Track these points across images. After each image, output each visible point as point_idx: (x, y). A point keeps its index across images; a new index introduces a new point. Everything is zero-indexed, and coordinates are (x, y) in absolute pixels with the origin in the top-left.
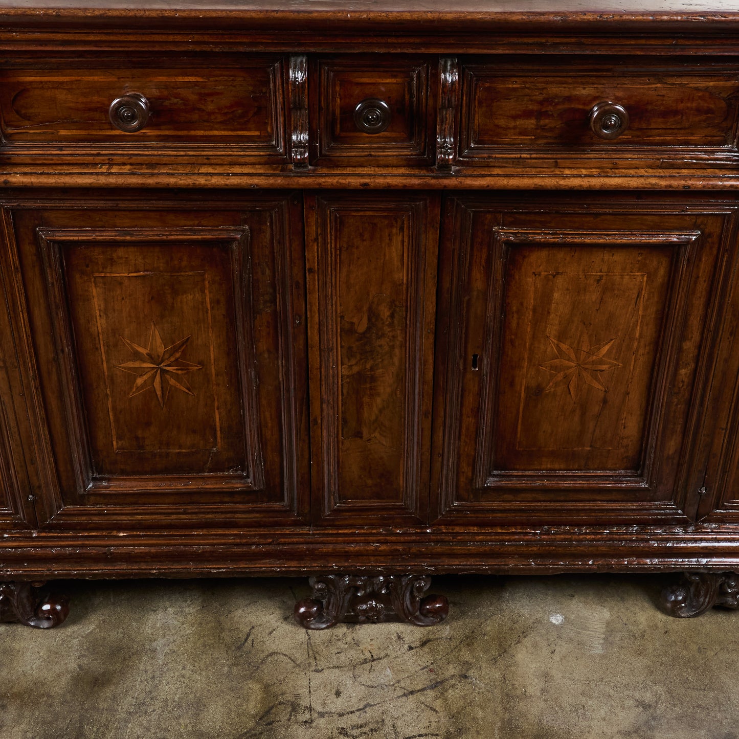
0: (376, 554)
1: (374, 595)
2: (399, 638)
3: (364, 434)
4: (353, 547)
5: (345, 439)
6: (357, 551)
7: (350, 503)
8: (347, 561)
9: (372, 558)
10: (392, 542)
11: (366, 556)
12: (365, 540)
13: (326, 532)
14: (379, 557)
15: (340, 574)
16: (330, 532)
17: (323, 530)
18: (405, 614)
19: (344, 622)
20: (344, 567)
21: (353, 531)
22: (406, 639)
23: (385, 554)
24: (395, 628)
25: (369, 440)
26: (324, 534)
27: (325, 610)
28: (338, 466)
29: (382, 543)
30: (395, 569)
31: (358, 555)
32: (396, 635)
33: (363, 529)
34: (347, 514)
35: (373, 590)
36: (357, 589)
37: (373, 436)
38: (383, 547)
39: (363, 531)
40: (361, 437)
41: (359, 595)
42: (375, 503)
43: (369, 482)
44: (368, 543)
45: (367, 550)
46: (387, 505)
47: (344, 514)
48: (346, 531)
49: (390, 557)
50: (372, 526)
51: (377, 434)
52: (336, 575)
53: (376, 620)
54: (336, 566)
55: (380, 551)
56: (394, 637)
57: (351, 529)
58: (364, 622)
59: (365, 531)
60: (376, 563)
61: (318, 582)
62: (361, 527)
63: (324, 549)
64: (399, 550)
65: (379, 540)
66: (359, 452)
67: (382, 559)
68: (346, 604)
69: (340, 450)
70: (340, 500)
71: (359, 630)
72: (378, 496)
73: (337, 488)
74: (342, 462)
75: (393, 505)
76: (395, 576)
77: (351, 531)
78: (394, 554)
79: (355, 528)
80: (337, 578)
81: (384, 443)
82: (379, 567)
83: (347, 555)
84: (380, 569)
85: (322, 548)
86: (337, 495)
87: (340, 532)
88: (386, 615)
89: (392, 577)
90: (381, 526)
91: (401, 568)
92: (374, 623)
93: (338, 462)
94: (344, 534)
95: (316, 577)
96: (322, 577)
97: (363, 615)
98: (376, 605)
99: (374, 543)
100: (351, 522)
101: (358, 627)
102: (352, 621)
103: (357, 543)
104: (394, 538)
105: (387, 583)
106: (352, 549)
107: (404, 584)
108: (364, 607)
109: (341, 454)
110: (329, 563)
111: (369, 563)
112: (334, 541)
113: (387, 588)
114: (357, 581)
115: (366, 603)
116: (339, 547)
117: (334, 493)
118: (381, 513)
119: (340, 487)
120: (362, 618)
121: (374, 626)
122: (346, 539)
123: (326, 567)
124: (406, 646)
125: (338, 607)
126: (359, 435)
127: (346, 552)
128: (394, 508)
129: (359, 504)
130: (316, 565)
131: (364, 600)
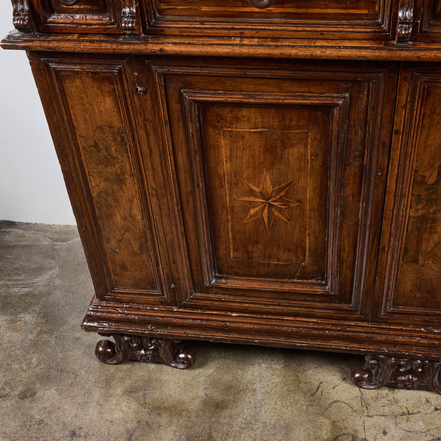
0: (417, 345)
1: (411, 372)
2: (428, 401)
3: (420, 261)
4: (400, 339)
5: (404, 263)
6: (403, 342)
7: (401, 309)
8: (395, 347)
9: (414, 347)
10: (430, 338)
11: (410, 345)
12: (410, 334)
13: (381, 327)
14: (419, 347)
15: (389, 356)
16: (384, 327)
17: (379, 325)
18: (433, 387)
19: (387, 387)
20: (393, 351)
21: (402, 328)
22: (433, 403)
23: (424, 346)
24: (424, 394)
25: (423, 266)
26: (379, 328)
27: (373, 377)
28: (396, 282)
29: (422, 338)
30: (431, 356)
31: (404, 344)
32: (425, 399)
33: (409, 327)
34: (398, 316)
35: (412, 369)
36: (400, 366)
37: (427, 262)
38: (423, 341)
39: (408, 328)
40: (417, 263)
41: (401, 370)
42: (421, 310)
43: (418, 295)
44: (412, 337)
45: (411, 342)
46: (429, 312)
47: (396, 315)
48: (396, 327)
49: (428, 348)
50: (416, 325)
51: (430, 262)
52: (386, 356)
53: (410, 388)
54: (387, 350)
55: (421, 343)
56: (424, 400)
57: (400, 326)
58: (401, 388)
59: (411, 329)
60: (417, 351)
61: (372, 359)
62: (407, 325)
63: (379, 338)
64: (435, 344)
65: (421, 336)
66: (414, 273)
67: (422, 349)
68: (390, 375)
69: (399, 271)
70: (393, 306)
71: (398, 393)
72: (423, 306)
73: (392, 297)
74: (399, 279)
75: (434, 313)
76: (429, 361)
77: (400, 328)
78: (431, 346)
79: (402, 326)
80: (386, 358)
81: (435, 268)
82: (419, 354)
83: (395, 344)
84: (419, 355)
85: (378, 337)
86: (391, 302)
87: (391, 327)
88: (418, 385)
89: (427, 361)
90: (422, 326)
91: (435, 356)
92: (408, 389)
93: (396, 279)
94: (394, 329)
95: (371, 356)
96: (374, 356)
97: (401, 384)
98: (412, 378)
99: (416, 337)
100: (399, 321)
101: (396, 390)
102: (393, 386)
103: (404, 336)
104: (432, 336)
105: (423, 366)
106: (399, 340)
107: (435, 367)
108: (403, 378)
109: (399, 274)
110: (381, 348)
111: (412, 350)
112: (387, 333)
113: (422, 368)
114: (401, 361)
115: (404, 376)
116: (390, 338)
117: (390, 300)
118: (424, 317)
119: (395, 297)
120: (400, 385)
121: (408, 391)
122: (396, 332)
123: (379, 350)
124: (433, 408)
125: (384, 377)
126: (416, 261)
127: (395, 341)
128: (434, 315)
129: (407, 309)
130: (372, 348)
131: (403, 374)
